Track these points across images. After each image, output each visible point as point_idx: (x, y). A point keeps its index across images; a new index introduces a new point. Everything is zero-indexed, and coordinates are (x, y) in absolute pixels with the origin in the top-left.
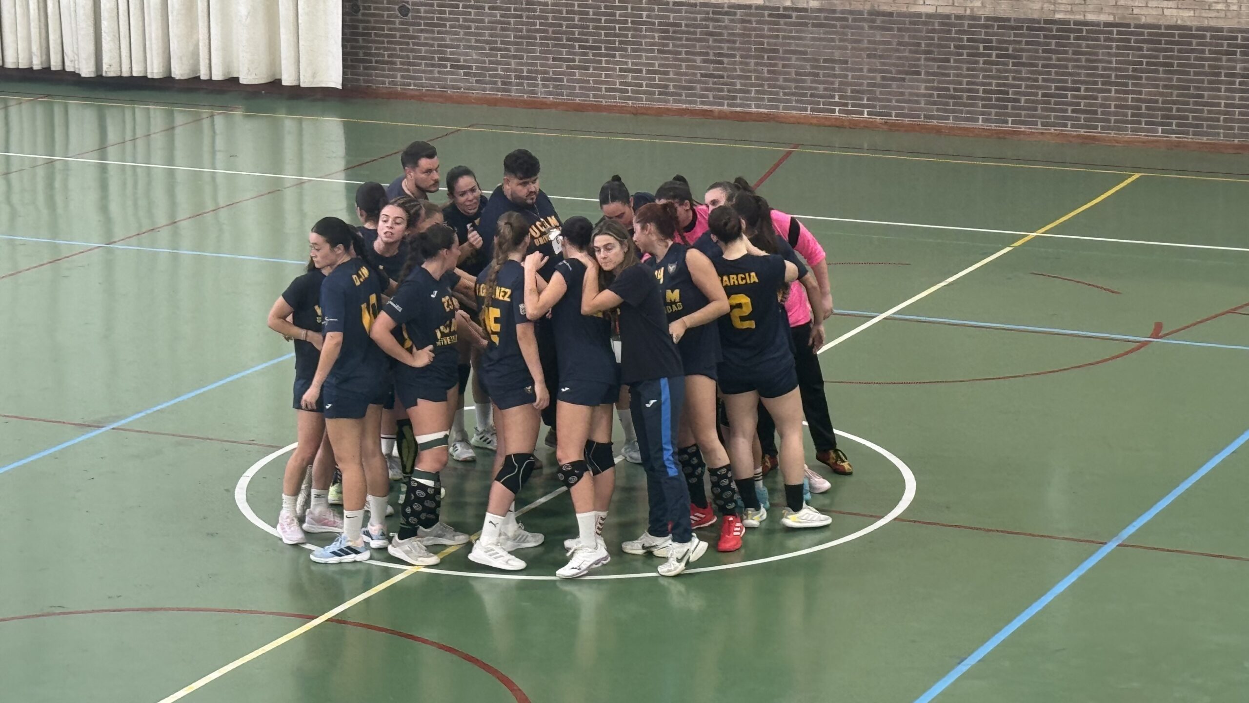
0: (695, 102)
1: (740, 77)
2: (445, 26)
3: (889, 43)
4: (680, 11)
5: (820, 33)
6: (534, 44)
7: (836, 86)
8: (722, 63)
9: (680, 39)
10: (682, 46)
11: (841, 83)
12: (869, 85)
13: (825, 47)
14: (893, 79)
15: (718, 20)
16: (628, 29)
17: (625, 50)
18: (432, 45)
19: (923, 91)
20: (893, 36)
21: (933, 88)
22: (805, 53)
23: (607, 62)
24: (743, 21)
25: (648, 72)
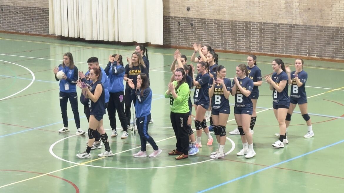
0: (269, 52)
1: (281, 45)
2: (202, 29)
3: (322, 35)
4: (265, 25)
5: (303, 32)
6: (226, 34)
7: (307, 47)
8: (276, 40)
9: (265, 33)
10: (265, 35)
11: (308, 47)
12: (316, 47)
13: (304, 36)
14: (323, 46)
15: (275, 28)
16: (251, 30)
17: (250, 36)
18: (199, 34)
19: (331, 49)
20: (323, 33)
21: (334, 49)
22: (299, 38)
23: (246, 40)
24: (282, 28)
25: (257, 43)
